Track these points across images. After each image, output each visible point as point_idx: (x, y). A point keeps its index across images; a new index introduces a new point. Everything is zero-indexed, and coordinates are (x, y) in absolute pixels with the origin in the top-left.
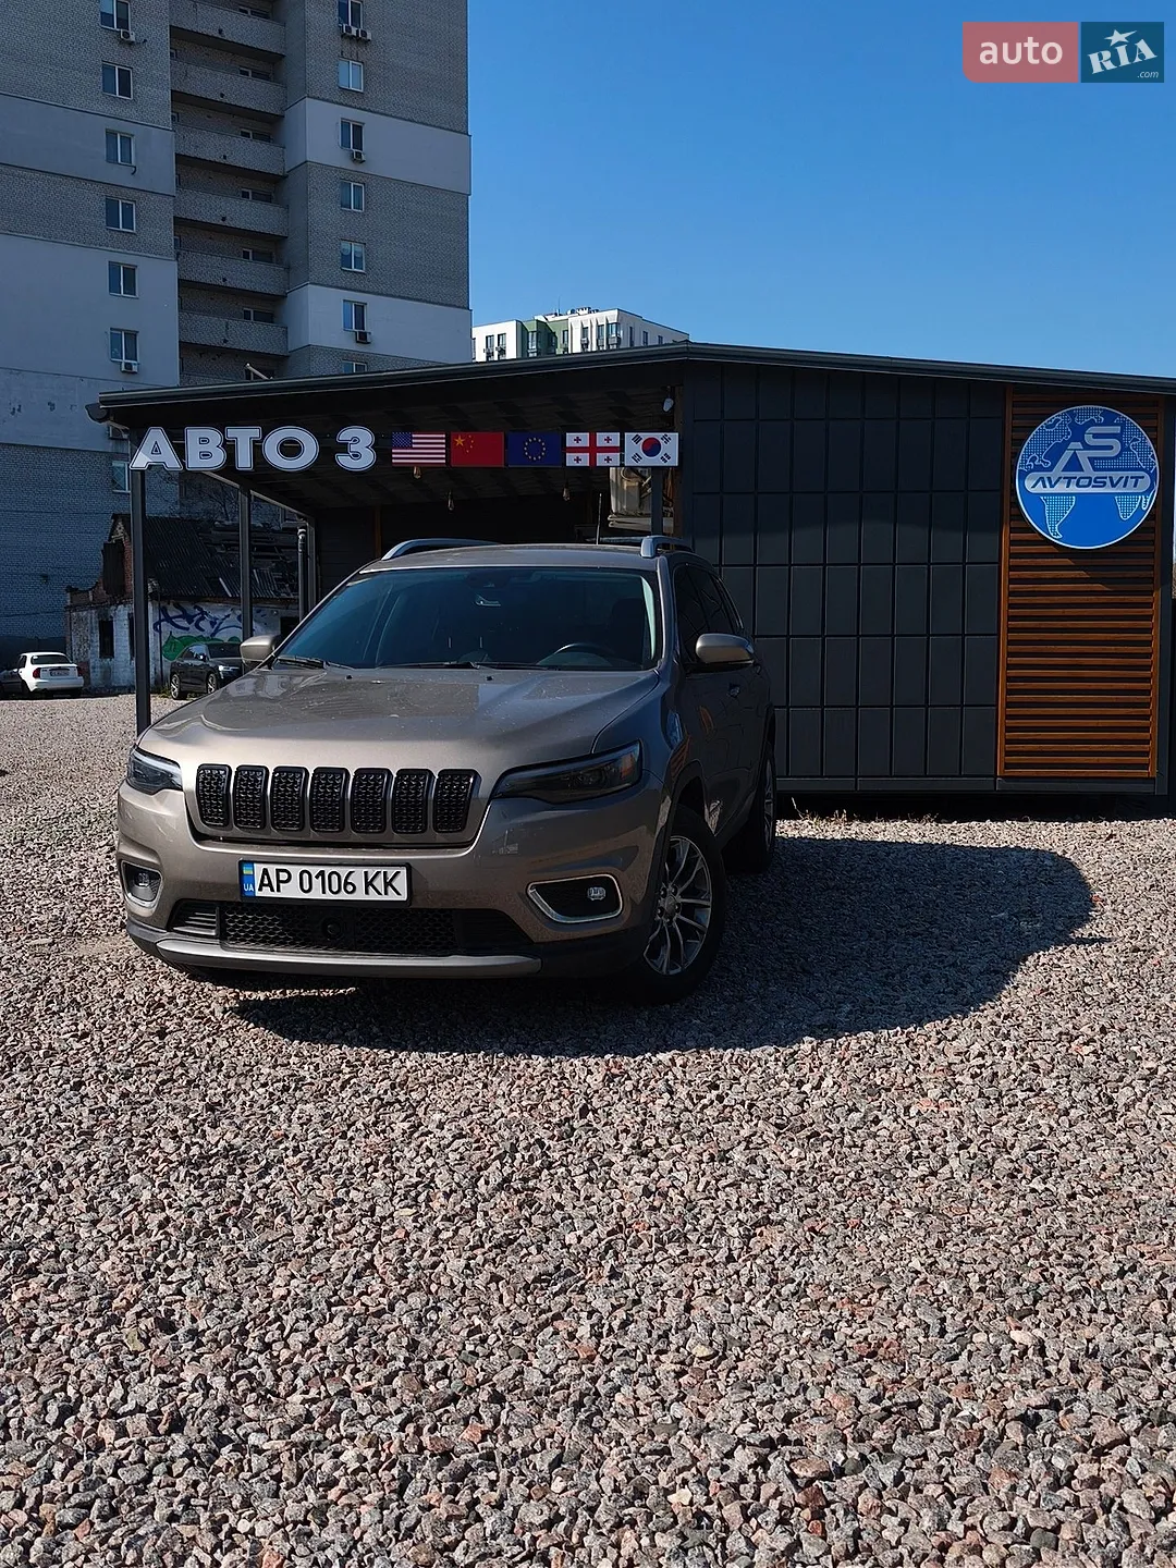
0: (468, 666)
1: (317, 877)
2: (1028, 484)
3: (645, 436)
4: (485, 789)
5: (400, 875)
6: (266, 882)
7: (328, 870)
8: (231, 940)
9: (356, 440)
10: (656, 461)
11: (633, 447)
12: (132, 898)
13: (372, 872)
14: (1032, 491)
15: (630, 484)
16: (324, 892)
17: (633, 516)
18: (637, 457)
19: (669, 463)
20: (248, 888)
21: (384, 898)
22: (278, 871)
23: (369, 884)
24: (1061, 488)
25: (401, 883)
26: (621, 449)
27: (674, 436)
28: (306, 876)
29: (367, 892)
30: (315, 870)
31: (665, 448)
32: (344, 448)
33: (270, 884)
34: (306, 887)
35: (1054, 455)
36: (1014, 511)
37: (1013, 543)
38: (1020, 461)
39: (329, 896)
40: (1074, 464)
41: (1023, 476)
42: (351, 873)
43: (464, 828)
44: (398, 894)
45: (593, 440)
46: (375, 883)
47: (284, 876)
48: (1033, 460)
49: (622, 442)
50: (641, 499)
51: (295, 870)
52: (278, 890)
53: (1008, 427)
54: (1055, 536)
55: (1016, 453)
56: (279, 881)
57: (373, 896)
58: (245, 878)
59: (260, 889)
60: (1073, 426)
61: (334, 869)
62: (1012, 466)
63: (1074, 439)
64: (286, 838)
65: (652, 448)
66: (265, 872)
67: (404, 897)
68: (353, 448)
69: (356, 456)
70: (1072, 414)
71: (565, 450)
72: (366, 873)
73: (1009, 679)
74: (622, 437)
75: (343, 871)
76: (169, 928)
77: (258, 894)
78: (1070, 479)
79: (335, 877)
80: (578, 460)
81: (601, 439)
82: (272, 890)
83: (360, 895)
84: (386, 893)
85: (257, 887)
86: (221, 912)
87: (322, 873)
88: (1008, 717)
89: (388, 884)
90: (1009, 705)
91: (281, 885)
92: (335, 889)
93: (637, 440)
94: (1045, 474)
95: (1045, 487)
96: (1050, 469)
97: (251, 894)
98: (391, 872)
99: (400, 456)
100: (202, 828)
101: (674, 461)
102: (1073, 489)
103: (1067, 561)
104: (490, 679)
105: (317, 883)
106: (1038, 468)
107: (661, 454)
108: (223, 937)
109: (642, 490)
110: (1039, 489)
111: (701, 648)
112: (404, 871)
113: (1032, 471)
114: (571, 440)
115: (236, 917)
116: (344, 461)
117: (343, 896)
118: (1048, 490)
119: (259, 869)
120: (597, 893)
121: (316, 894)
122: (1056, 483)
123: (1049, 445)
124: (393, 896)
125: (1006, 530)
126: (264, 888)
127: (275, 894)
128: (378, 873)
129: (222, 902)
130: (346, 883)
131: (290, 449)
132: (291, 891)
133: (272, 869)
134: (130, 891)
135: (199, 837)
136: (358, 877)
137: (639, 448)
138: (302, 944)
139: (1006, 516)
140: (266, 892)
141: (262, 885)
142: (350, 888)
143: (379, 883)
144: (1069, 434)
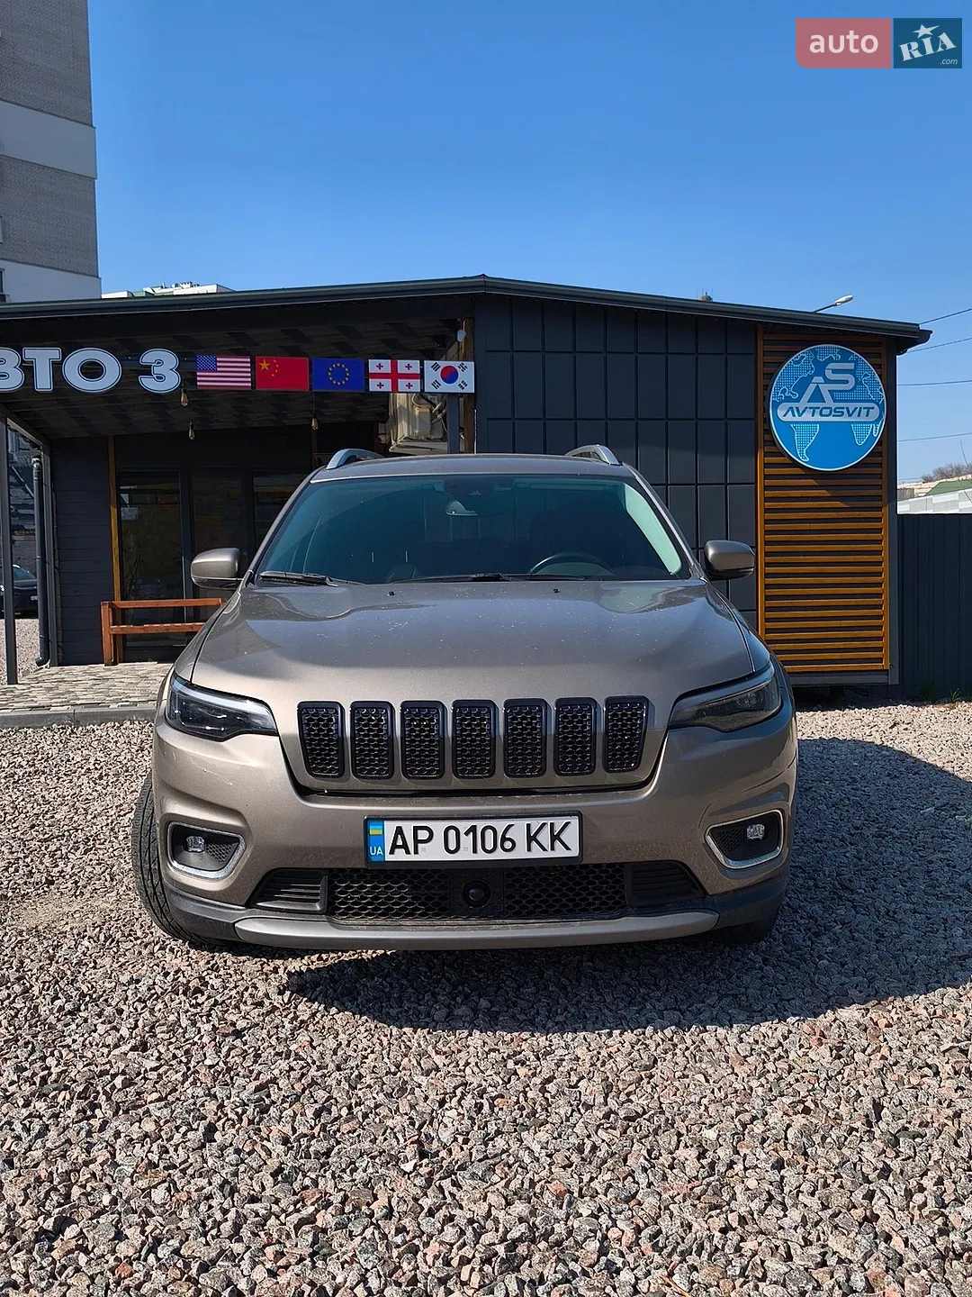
0: (497, 579)
1: (467, 834)
2: (780, 413)
3: (443, 364)
4: (659, 719)
5: (570, 826)
6: (400, 842)
7: (480, 825)
8: (341, 914)
9: (160, 363)
10: (453, 388)
11: (432, 374)
12: (181, 867)
13: (536, 824)
14: (783, 419)
15: (421, 410)
16: (475, 851)
17: (422, 441)
18: (436, 384)
19: (468, 390)
20: (375, 852)
21: (549, 854)
22: (416, 829)
23: (531, 838)
24: (807, 417)
25: (572, 836)
26: (421, 376)
27: (470, 365)
28: (452, 833)
29: (529, 849)
30: (463, 826)
31: (461, 376)
32: (147, 371)
33: (405, 846)
34: (452, 846)
35: (801, 387)
36: (767, 437)
37: (766, 465)
38: (772, 393)
39: (481, 856)
40: (817, 396)
41: (776, 406)
42: (510, 826)
43: (638, 765)
44: (568, 848)
45: (394, 366)
46: (538, 838)
47: (423, 835)
48: (784, 391)
49: (422, 370)
50: (432, 424)
51: (438, 827)
52: (416, 852)
53: (760, 365)
54: (804, 460)
55: (767, 386)
56: (417, 841)
57: (537, 853)
58: (371, 841)
59: (392, 852)
60: (815, 362)
61: (489, 823)
62: (765, 397)
63: (816, 374)
64: (419, 787)
65: (450, 375)
66: (399, 831)
67: (575, 852)
68: (156, 370)
69: (160, 378)
70: (813, 351)
71: (368, 375)
72: (528, 826)
73: (767, 586)
74: (422, 364)
75: (500, 825)
76: (249, 904)
77: (389, 858)
78: (814, 409)
79: (489, 833)
80: (380, 385)
81: (402, 366)
82: (408, 852)
83: (521, 853)
84: (553, 849)
85: (388, 848)
86: (330, 882)
87: (473, 829)
88: (767, 620)
89: (555, 837)
90: (767, 609)
91: (420, 845)
92: (489, 846)
93: (436, 367)
94: (794, 405)
95: (794, 416)
96: (798, 400)
97: (380, 859)
98: (559, 823)
99: (205, 380)
100: (308, 780)
101: (471, 389)
102: (818, 418)
103: (811, 482)
104: (556, 591)
105: (467, 841)
106: (788, 399)
107: (459, 381)
108: (331, 911)
109: (433, 416)
110: (789, 418)
111: (714, 556)
112: (575, 821)
113: (783, 401)
114: (373, 365)
115: (349, 887)
116: (148, 383)
117: (499, 855)
118: (797, 419)
119: (390, 828)
120: (756, 832)
121: (466, 854)
122: (804, 411)
123: (797, 378)
124: (560, 852)
125: (760, 455)
126: (397, 850)
127: (412, 857)
128: (544, 825)
129: (331, 870)
130: (504, 839)
131: (92, 370)
132: (433, 852)
133: (408, 827)
134: (174, 858)
135: (303, 791)
136: (519, 830)
137: (437, 375)
138: (436, 915)
139: (761, 442)
140: (400, 855)
141: (394, 846)
142: (508, 845)
143: (545, 837)
144: (812, 369)
